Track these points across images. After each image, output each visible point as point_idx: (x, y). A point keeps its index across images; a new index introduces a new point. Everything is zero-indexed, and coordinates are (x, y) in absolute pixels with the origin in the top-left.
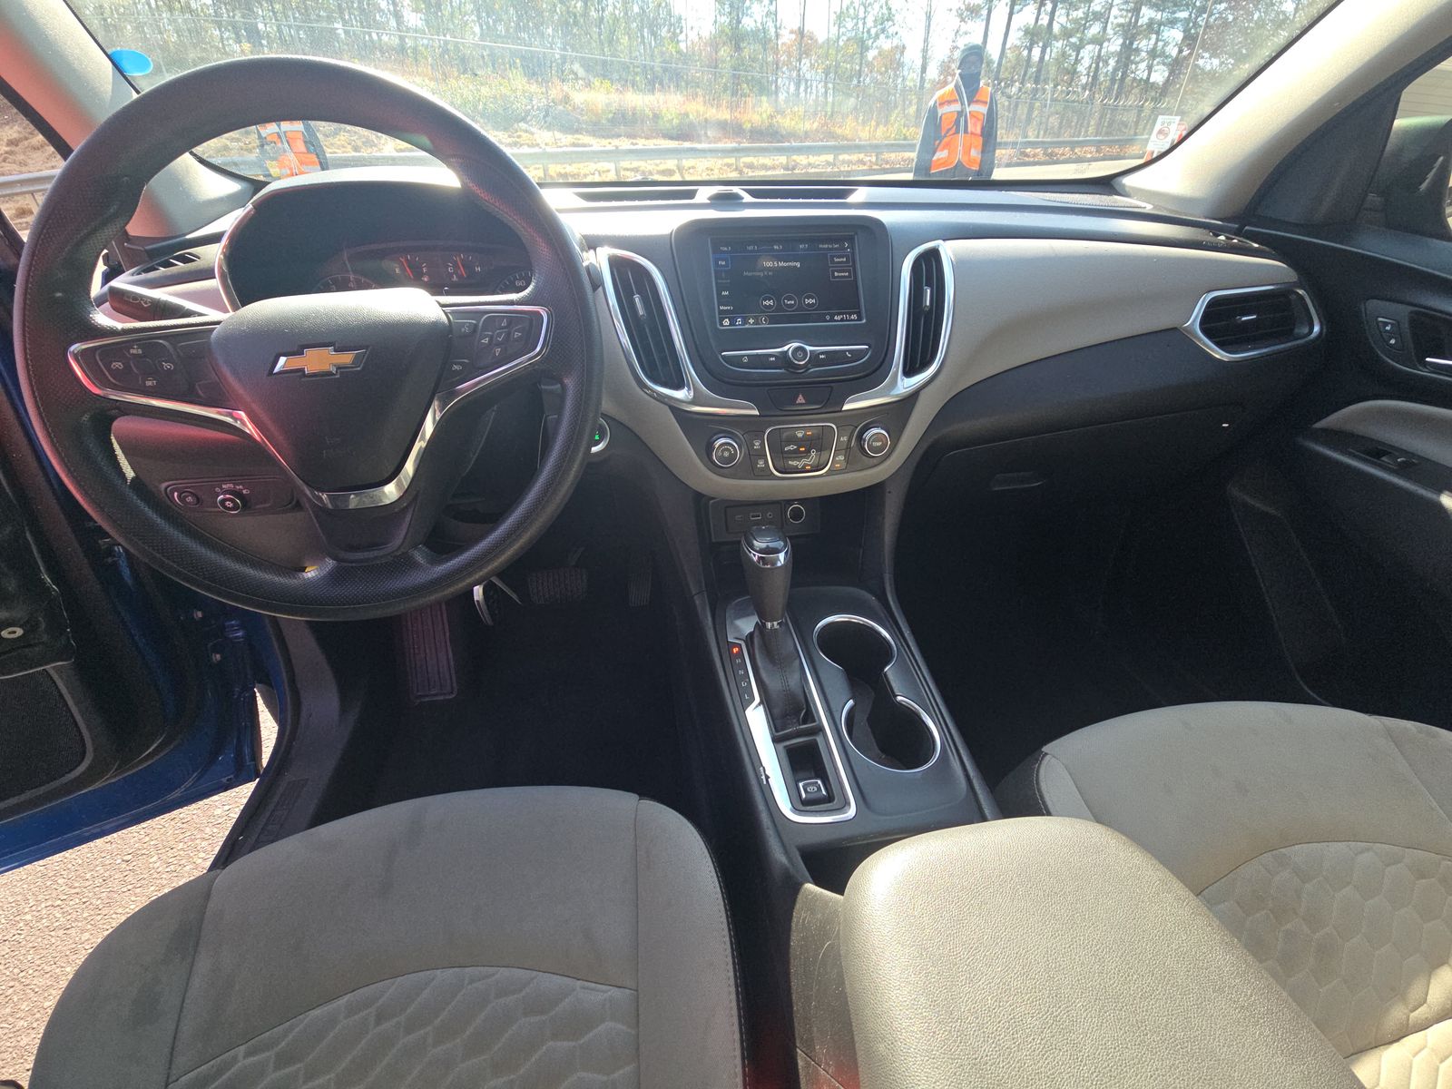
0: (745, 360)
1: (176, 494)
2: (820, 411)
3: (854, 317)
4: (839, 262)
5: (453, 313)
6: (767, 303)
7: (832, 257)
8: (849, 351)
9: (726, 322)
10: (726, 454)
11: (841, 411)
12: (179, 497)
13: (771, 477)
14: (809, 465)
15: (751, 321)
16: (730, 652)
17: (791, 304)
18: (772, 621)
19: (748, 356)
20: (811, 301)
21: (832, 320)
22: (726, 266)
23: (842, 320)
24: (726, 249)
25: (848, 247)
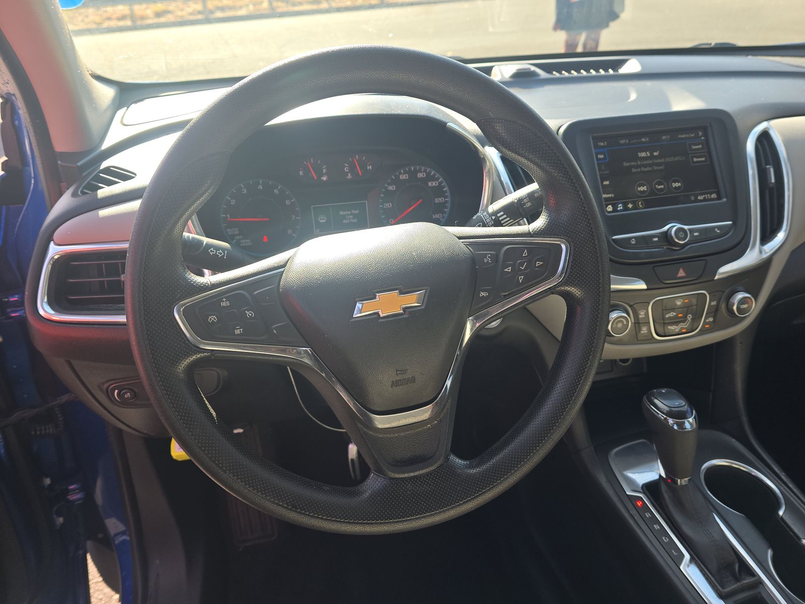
0: (633, 242)
1: (116, 391)
2: (696, 281)
3: (714, 196)
4: (696, 149)
5: (471, 244)
6: (641, 189)
7: (690, 145)
8: (718, 227)
9: (610, 208)
10: (620, 325)
11: (713, 280)
12: (119, 394)
13: (651, 340)
14: (684, 328)
15: (630, 206)
16: (635, 506)
17: (661, 188)
18: (681, 479)
19: (635, 238)
20: (677, 185)
21: (697, 201)
22: (605, 158)
23: (705, 200)
24: (602, 144)
25: (702, 136)
